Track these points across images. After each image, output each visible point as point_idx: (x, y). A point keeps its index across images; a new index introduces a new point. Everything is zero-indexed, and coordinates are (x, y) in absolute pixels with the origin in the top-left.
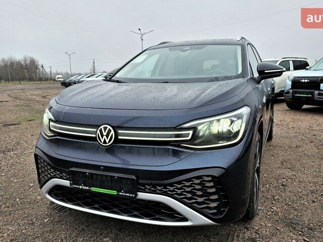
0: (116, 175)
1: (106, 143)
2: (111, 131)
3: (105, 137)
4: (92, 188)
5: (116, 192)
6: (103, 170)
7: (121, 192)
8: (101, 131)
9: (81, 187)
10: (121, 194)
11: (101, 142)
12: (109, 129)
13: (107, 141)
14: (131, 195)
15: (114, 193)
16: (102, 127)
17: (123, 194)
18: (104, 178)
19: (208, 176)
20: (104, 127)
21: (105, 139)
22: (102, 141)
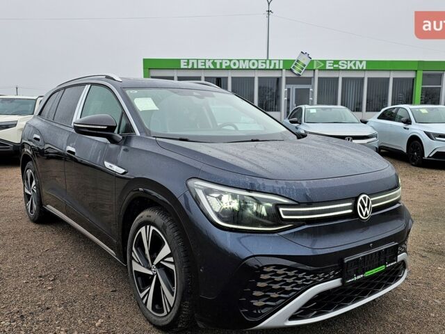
2: (369, 200)
3: (366, 209)
4: (366, 273)
8: (361, 202)
9: (355, 278)
10: (387, 266)
11: (362, 215)
12: (368, 198)
13: (368, 212)
15: (383, 268)
16: (362, 197)
22: (364, 214)
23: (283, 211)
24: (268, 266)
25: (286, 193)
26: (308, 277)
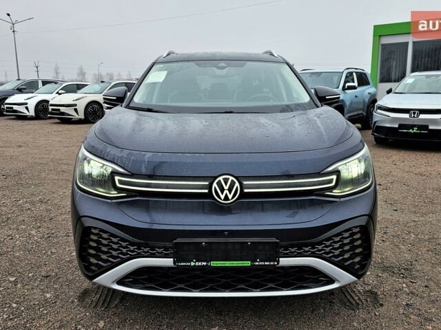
0: (249, 240)
1: (228, 200)
2: (235, 183)
3: (226, 192)
4: (212, 262)
5: (249, 262)
6: (228, 236)
7: (257, 262)
8: (219, 184)
9: (193, 264)
10: (257, 263)
11: (220, 198)
12: (232, 180)
13: (230, 197)
14: (272, 263)
15: (248, 263)
16: (221, 178)
17: (260, 263)
18: (230, 247)
19: (356, 227)
20: (223, 179)
21: (226, 194)
22: (223, 197)
23: (119, 180)
24: (95, 228)
25: (122, 162)
26: (132, 248)
